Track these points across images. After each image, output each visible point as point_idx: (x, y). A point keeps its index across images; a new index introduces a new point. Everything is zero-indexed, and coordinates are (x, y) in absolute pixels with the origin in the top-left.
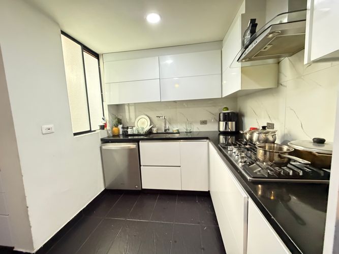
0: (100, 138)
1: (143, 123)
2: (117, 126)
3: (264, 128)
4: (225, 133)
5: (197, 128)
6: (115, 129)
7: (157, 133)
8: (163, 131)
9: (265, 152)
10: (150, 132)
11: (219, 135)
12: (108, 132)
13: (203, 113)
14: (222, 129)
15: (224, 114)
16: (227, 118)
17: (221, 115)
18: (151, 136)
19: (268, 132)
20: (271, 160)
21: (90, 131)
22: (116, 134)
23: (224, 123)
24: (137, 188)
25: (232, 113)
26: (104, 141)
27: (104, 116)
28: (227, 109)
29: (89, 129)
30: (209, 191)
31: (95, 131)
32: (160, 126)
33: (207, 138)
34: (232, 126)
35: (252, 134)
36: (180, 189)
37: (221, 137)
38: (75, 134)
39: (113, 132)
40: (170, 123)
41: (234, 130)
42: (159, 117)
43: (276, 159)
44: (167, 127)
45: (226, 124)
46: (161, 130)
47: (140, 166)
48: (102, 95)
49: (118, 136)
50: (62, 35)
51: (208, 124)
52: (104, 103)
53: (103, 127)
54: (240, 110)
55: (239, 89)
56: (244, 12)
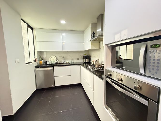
0: (35, 66)
1: (53, 59)
2: (41, 61)
3: (97, 60)
4: (85, 63)
5: (75, 61)
6: (40, 62)
7: (59, 64)
8: (62, 63)
9: (97, 65)
10: (57, 63)
11: (83, 63)
12: (37, 63)
13: (77, 56)
14: (84, 61)
15: (85, 56)
16: (86, 57)
17: (84, 56)
18: (57, 64)
19: (98, 61)
20: (98, 67)
21: (30, 63)
22: (41, 64)
23: (85, 59)
24: (53, 86)
25: (87, 56)
26: (36, 67)
27: (35, 56)
28: (86, 54)
29: (30, 62)
30: (81, 84)
31: (32, 63)
32: (61, 61)
33: (80, 64)
34: (87, 60)
35: (94, 62)
36: (70, 84)
37: (84, 64)
38: (26, 64)
39: (40, 63)
40: (65, 59)
41: (88, 62)
42: (60, 57)
43: (99, 66)
44: (64, 61)
45: (86, 59)
46: (61, 62)
47: (54, 77)
48: (34, 46)
49: (42, 65)
50: (22, 21)
51: (79, 60)
52: (35, 50)
53: (35, 61)
54: (90, 55)
55: (90, 48)
56: (91, 27)
